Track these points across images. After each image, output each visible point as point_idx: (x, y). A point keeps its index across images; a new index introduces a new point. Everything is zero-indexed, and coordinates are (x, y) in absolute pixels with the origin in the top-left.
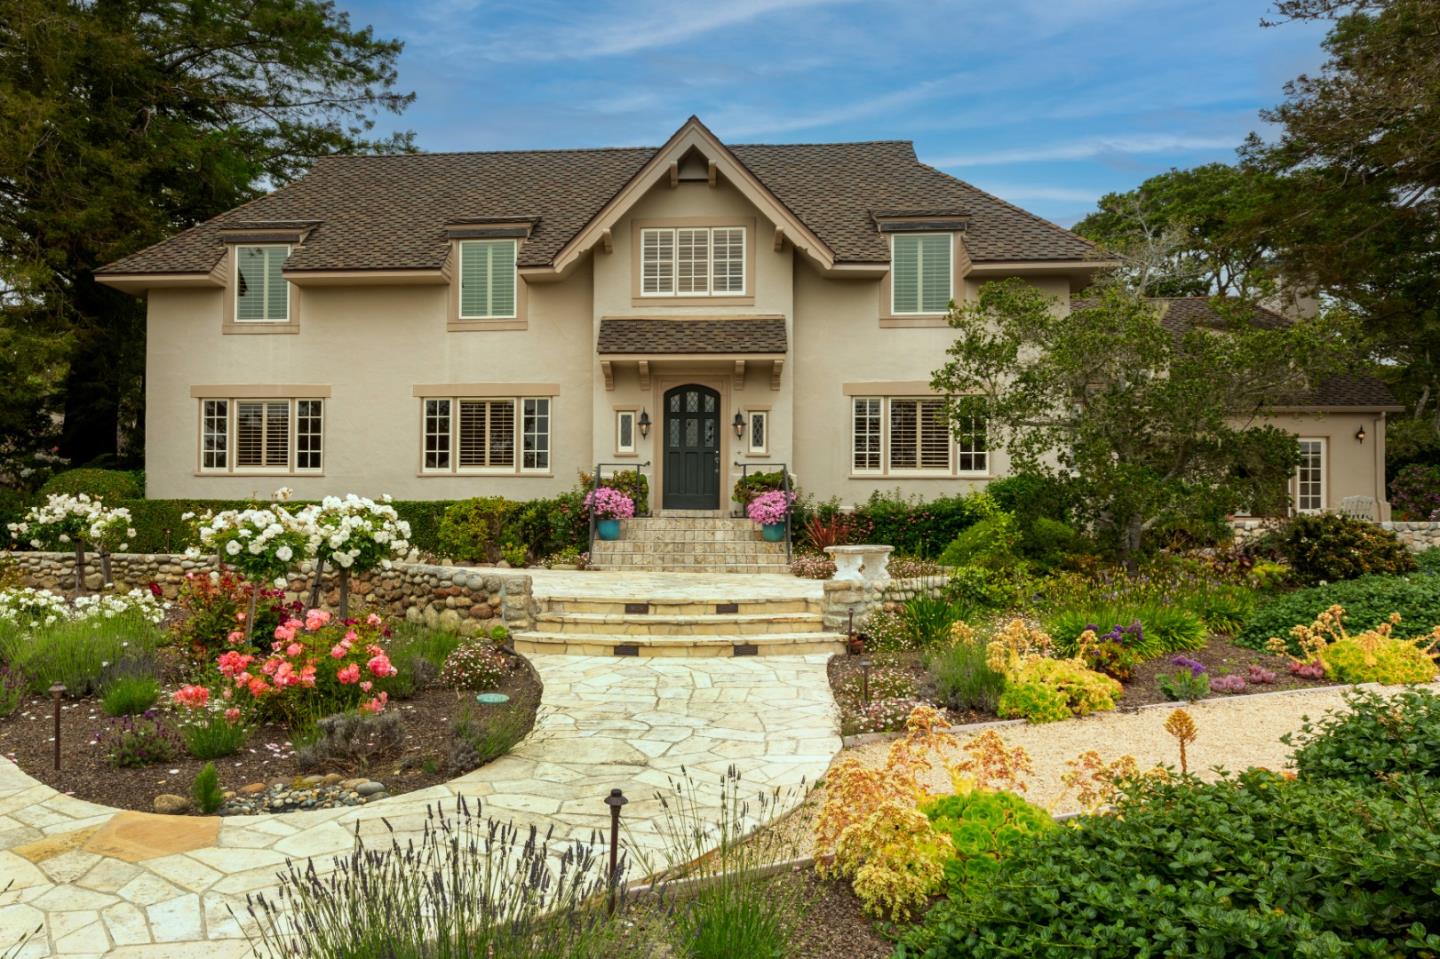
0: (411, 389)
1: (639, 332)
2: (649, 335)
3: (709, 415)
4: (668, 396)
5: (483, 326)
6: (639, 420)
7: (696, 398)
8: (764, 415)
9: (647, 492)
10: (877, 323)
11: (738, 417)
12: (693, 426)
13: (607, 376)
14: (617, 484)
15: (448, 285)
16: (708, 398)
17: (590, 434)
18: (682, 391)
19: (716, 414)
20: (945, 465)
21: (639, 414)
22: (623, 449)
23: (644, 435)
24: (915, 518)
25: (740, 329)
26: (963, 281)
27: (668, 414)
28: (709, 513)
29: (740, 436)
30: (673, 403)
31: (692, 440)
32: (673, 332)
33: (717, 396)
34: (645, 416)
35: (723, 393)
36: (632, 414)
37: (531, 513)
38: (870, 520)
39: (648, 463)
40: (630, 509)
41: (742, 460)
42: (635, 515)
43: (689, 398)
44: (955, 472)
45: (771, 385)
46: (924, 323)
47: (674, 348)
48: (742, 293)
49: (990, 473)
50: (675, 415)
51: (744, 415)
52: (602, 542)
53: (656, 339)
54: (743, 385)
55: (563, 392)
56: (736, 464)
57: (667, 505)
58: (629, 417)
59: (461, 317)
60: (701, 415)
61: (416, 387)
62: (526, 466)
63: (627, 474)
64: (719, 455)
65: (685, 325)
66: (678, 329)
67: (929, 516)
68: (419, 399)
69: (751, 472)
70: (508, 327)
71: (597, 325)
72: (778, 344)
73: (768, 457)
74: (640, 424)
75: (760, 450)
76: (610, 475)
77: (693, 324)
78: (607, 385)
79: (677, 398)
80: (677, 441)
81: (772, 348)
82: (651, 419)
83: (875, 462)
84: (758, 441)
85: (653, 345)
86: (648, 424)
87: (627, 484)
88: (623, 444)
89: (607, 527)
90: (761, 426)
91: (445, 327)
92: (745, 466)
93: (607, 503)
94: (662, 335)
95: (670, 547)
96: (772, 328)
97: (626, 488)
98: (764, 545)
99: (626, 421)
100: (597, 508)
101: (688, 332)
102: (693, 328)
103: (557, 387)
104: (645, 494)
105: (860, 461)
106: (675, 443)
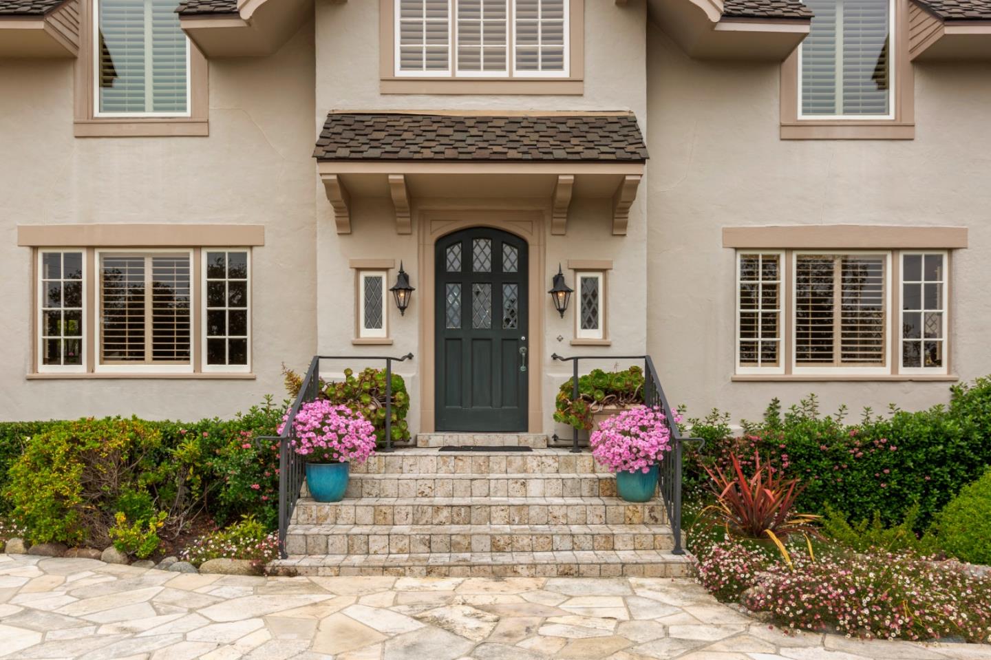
0: (15, 233)
1: (392, 131)
2: (406, 135)
3: (510, 278)
4: (442, 245)
5: (133, 129)
6: (393, 285)
7: (488, 251)
8: (600, 276)
9: (405, 407)
10: (775, 132)
11: (558, 279)
12: (483, 295)
13: (337, 209)
14: (348, 395)
15: (73, 58)
16: (507, 249)
17: (313, 309)
18: (465, 237)
19: (521, 278)
20: (878, 358)
21: (394, 273)
22: (368, 334)
23: (402, 309)
24: (861, 449)
25: (563, 128)
26: (909, 65)
27: (442, 277)
28: (511, 439)
29: (562, 311)
30: (451, 257)
31: (483, 317)
32: (449, 131)
34: (403, 277)
36: (383, 275)
37: (190, 446)
38: (784, 450)
39: (410, 357)
40: (366, 441)
41: (565, 351)
42: (380, 447)
43: (477, 250)
44: (894, 369)
45: (613, 226)
46: (849, 133)
47: (450, 153)
48: (564, 74)
49: (949, 372)
50: (454, 278)
51: (568, 275)
52: (314, 506)
53: (419, 140)
54: (566, 226)
55: (269, 239)
56: (555, 357)
57: (442, 424)
58: (379, 279)
59: (97, 114)
60: (497, 277)
61: (21, 229)
62: (211, 360)
63: (369, 375)
64: (526, 343)
65: (468, 123)
66: (458, 127)
67: (887, 446)
68: (28, 250)
69: (585, 370)
70: (177, 129)
71: (321, 121)
72: (631, 148)
73: (608, 346)
74: (395, 290)
75: (594, 335)
76: (340, 377)
77: (482, 121)
78: (339, 225)
79: (457, 249)
80: (457, 320)
81: (621, 154)
82: (414, 282)
83: (770, 355)
84: (590, 321)
85: (414, 148)
86: (409, 290)
87: (370, 392)
88: (368, 326)
89: (323, 477)
90: (595, 295)
91: (70, 130)
92: (576, 359)
93: (320, 432)
94: (431, 136)
95: (445, 513)
96: (616, 127)
97: (366, 399)
98: (623, 508)
99: (373, 287)
100: (299, 444)
101: (474, 132)
102: (484, 127)
103: (260, 230)
104: (403, 410)
105: (748, 353)
106: (454, 323)
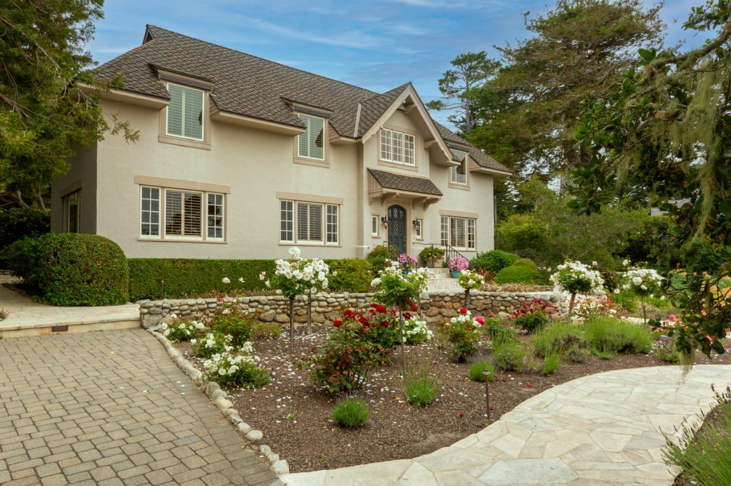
33: (404, 211)
35: (408, 210)
